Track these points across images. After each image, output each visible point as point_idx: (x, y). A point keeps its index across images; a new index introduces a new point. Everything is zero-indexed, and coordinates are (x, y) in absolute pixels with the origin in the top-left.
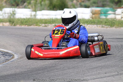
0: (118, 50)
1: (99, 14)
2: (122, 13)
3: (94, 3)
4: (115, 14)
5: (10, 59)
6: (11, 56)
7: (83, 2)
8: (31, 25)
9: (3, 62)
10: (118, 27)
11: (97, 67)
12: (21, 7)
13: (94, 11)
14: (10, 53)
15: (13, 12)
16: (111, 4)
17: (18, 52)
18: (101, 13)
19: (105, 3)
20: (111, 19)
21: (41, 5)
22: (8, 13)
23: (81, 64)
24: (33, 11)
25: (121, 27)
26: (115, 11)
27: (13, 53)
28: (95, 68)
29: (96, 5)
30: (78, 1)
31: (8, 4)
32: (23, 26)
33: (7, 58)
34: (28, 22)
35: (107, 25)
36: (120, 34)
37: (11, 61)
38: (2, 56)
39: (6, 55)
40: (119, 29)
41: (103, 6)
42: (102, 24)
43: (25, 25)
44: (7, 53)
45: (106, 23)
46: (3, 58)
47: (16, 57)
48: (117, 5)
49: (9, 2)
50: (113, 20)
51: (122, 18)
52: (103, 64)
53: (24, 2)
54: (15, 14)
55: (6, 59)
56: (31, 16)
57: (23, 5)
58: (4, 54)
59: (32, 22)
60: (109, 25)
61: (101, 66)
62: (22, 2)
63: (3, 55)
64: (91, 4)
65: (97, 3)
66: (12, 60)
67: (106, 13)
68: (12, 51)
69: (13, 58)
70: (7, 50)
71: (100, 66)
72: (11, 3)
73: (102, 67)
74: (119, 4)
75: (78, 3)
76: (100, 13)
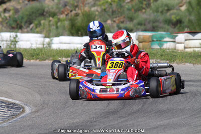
0: (186, 99)
1: (150, 42)
2: (186, 40)
3: (140, 24)
4: (175, 42)
5: (19, 114)
6: (21, 108)
7: (122, 22)
8: (45, 60)
9: (9, 118)
10: (181, 63)
11: (157, 127)
12: (26, 30)
13: (142, 37)
14: (18, 105)
15: (14, 38)
16: (167, 27)
17: (30, 102)
18: (153, 41)
19: (157, 24)
20: (169, 49)
21: (57, 27)
22: (6, 41)
23: (131, 122)
24: (45, 37)
25: (185, 62)
26: (174, 37)
27: (23, 105)
28: (154, 128)
29: (143, 27)
30: (114, 21)
31: (5, 25)
32: (32, 61)
33: (14, 111)
34: (40, 54)
35: (164, 59)
36: (186, 74)
37: (21, 117)
38: (7, 109)
39: (12, 108)
40: (184, 66)
41: (154, 29)
42: (156, 57)
43: (37, 59)
44: (13, 104)
45: (161, 56)
46: (8, 113)
47: (28, 110)
48: (175, 28)
49: (7, 23)
50: (173, 52)
51: (185, 48)
52: (166, 122)
53: (31, 23)
54: (17, 42)
55: (12, 114)
56: (43, 45)
57: (28, 27)
58: (10, 106)
59: (46, 54)
60: (167, 60)
61: (164, 125)
62: (26, 22)
63: (8, 107)
64: (135, 26)
65: (145, 25)
66: (23, 115)
67: (160, 41)
68: (21, 101)
69: (23, 111)
70: (12, 99)
71: (162, 126)
72: (10, 25)
73: (165, 127)
74: (179, 25)
75: (115, 25)
76: (150, 40)
